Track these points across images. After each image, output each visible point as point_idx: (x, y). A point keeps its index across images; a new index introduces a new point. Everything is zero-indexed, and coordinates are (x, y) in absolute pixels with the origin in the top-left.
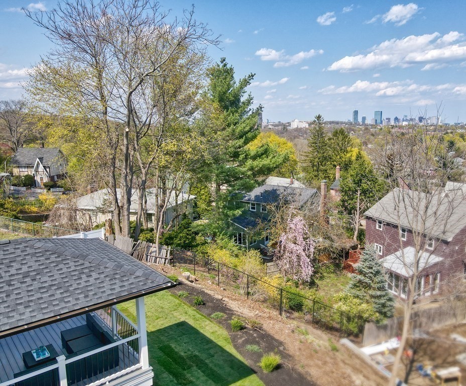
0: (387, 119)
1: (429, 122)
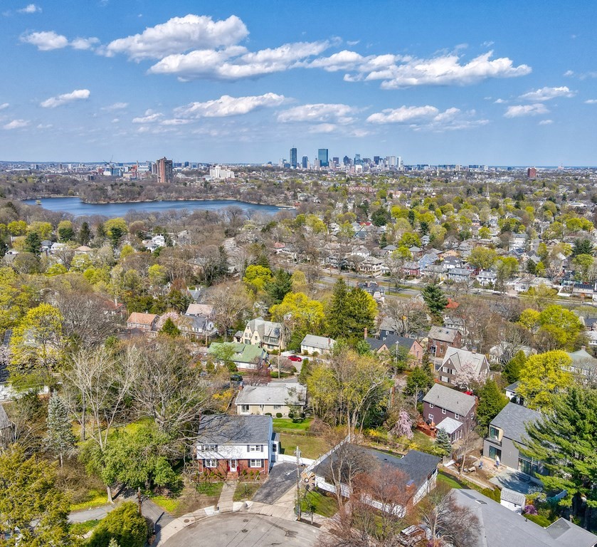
1: (387, 163)
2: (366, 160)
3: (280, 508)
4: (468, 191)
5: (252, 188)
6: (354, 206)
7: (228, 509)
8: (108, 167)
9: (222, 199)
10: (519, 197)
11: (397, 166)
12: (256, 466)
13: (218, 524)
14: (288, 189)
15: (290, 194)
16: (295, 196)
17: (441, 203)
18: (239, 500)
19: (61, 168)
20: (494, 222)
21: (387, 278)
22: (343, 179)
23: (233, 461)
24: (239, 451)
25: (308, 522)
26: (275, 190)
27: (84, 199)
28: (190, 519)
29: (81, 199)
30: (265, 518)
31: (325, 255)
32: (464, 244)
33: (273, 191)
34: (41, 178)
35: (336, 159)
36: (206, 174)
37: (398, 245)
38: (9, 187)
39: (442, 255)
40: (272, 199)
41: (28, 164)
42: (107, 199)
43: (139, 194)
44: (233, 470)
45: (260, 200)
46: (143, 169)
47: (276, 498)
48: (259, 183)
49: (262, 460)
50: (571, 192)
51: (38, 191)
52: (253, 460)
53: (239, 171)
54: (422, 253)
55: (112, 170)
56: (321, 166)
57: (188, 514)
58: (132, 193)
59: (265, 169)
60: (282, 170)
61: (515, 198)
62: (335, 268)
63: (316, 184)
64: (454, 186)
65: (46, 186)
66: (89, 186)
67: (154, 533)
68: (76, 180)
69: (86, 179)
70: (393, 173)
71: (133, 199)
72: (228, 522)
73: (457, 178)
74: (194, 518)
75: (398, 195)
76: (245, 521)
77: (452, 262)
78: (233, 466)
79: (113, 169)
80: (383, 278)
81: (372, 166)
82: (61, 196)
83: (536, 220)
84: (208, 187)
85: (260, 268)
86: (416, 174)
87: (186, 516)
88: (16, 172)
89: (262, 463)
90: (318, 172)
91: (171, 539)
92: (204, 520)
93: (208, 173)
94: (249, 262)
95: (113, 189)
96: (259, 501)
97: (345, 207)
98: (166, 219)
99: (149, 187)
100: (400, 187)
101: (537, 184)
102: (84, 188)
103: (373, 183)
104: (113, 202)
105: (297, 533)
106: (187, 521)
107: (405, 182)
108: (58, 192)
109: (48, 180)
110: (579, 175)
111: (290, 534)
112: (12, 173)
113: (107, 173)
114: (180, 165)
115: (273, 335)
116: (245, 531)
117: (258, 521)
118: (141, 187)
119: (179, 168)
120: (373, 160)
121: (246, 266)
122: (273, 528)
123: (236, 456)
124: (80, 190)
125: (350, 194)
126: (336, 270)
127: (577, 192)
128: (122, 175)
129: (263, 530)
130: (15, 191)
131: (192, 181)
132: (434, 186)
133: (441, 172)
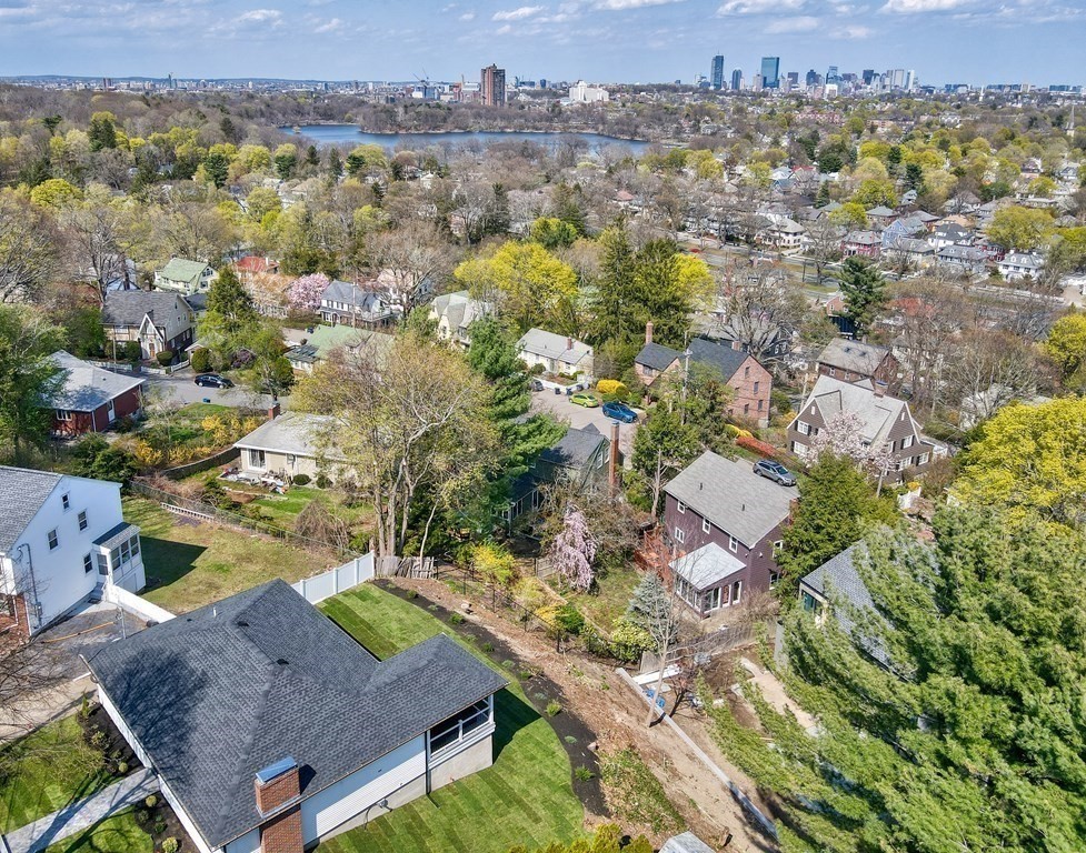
0: (790, 75)
1: (887, 81)
2: (847, 77)
4: (1031, 122)
5: (628, 115)
11: (906, 87)
14: (687, 116)
15: (689, 124)
17: (968, 138)
19: (357, 87)
26: (664, 117)
27: (364, 128)
31: (701, 214)
32: (990, 206)
33: (660, 119)
35: (793, 75)
36: (562, 96)
39: (937, 223)
40: (655, 132)
41: (317, 84)
42: (395, 128)
46: (470, 88)
51: (303, 115)
53: (619, 91)
55: (425, 90)
56: (765, 85)
58: (434, 118)
60: (692, 90)
62: (716, 237)
65: (315, 108)
69: (383, 102)
71: (435, 128)
75: (886, 128)
77: (950, 236)
81: (857, 87)
82: (331, 122)
84: (557, 113)
86: (937, 98)
90: (754, 94)
93: (566, 94)
95: (406, 113)
99: (461, 110)
100: (896, 116)
104: (403, 132)
109: (326, 101)
113: (418, 95)
120: (860, 76)
126: (717, 241)
128: (438, 98)
131: (535, 105)
132: (967, 114)
133: (988, 95)
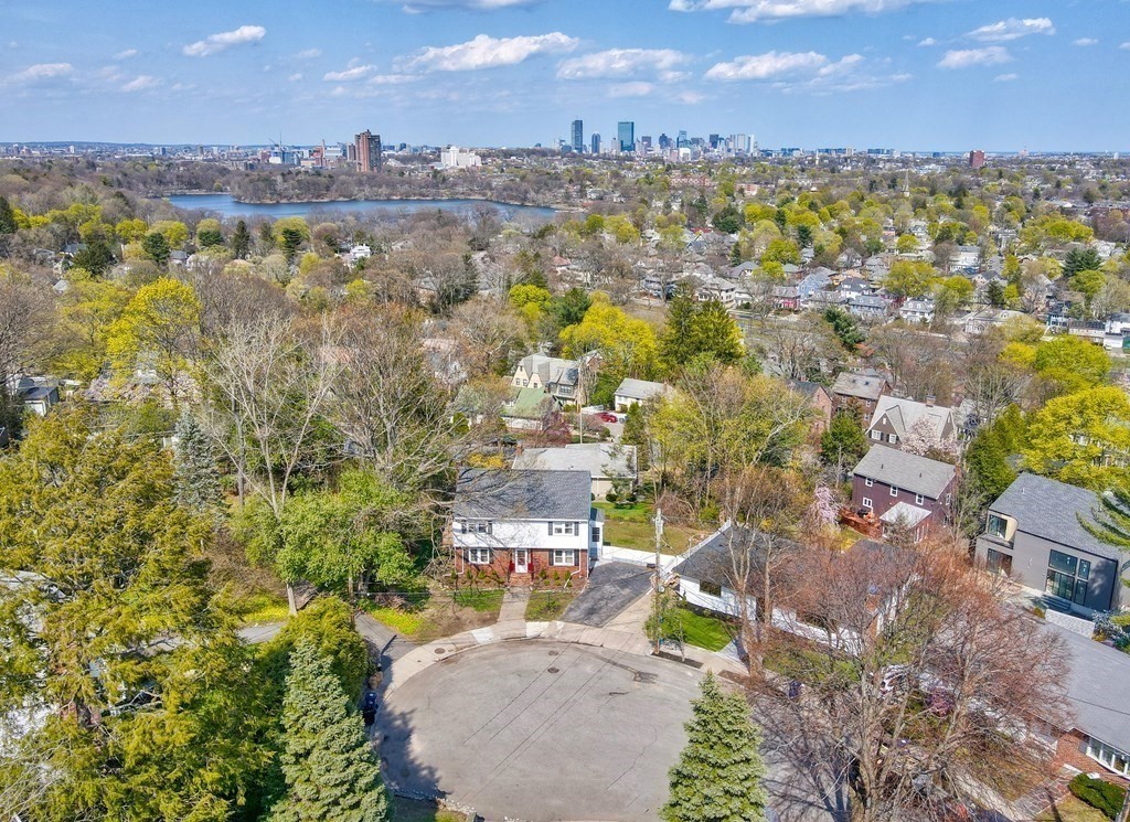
0: (645, 139)
1: (731, 146)
2: (696, 141)
3: (618, 633)
4: (871, 185)
5: (512, 180)
6: (682, 206)
7: (517, 633)
8: (276, 150)
9: (462, 197)
10: (959, 193)
11: (748, 150)
12: (564, 563)
13: (501, 658)
14: (571, 181)
15: (573, 189)
16: (582, 193)
17: (829, 200)
18: (535, 619)
19: (202, 153)
20: (920, 230)
21: (745, 312)
22: (660, 167)
23: (521, 552)
24: (534, 534)
25: (677, 659)
26: (549, 182)
27: (239, 197)
28: (445, 648)
29: (234, 197)
30: (591, 649)
31: (640, 276)
32: (872, 260)
33: (546, 184)
34: (169, 166)
35: (647, 139)
36: (435, 160)
37: (760, 262)
38: (119, 176)
39: (836, 277)
40: (545, 197)
41: (150, 147)
42: (275, 197)
43: (328, 188)
44: (521, 569)
45: (525, 199)
46: (332, 154)
47: (609, 616)
48: (522, 172)
49: (576, 551)
50: (1046, 186)
51: (166, 184)
52: (559, 552)
53: (489, 155)
54: (802, 275)
55: (283, 155)
56: (623, 149)
57: (442, 640)
58: (318, 186)
59: (530, 153)
60: (558, 154)
61: (951, 194)
62: (655, 297)
63: (616, 175)
64: (846, 177)
65: (178, 176)
66: (247, 175)
67: (379, 669)
68: (225, 169)
69: (242, 168)
70: (742, 160)
71: (318, 197)
72: (521, 655)
73: (849, 168)
74: (452, 647)
75: (753, 191)
76: (551, 653)
77: (855, 288)
78: (521, 562)
79: (284, 153)
80: (739, 312)
81: (706, 151)
82: (203, 192)
83: (992, 228)
84: (439, 179)
85: (532, 289)
86: (780, 163)
87: (438, 643)
88: (130, 158)
89: (577, 557)
90: (618, 158)
91: (412, 680)
92: (472, 651)
93: (438, 159)
94: (514, 280)
95: (285, 181)
96: (575, 621)
97: (668, 206)
98: (373, 222)
99: (343, 177)
100: (756, 179)
101: (989, 174)
102: (239, 178)
103: (710, 174)
104: (284, 201)
105: (656, 675)
106: (439, 651)
107: (764, 171)
108: (198, 186)
109: (181, 169)
110: (1057, 162)
111: (642, 676)
112: (123, 159)
113: (276, 160)
114: (392, 148)
115: (564, 380)
116: (553, 670)
117: (578, 654)
118: (330, 177)
119: (391, 152)
120: (707, 140)
121: (509, 287)
122: (609, 666)
123: (528, 543)
124: (232, 183)
125: (674, 188)
126: (657, 300)
127: (1058, 185)
128: (299, 163)
129: (589, 669)
130: (128, 183)
131: (412, 171)
132: (814, 177)
133: (822, 159)
